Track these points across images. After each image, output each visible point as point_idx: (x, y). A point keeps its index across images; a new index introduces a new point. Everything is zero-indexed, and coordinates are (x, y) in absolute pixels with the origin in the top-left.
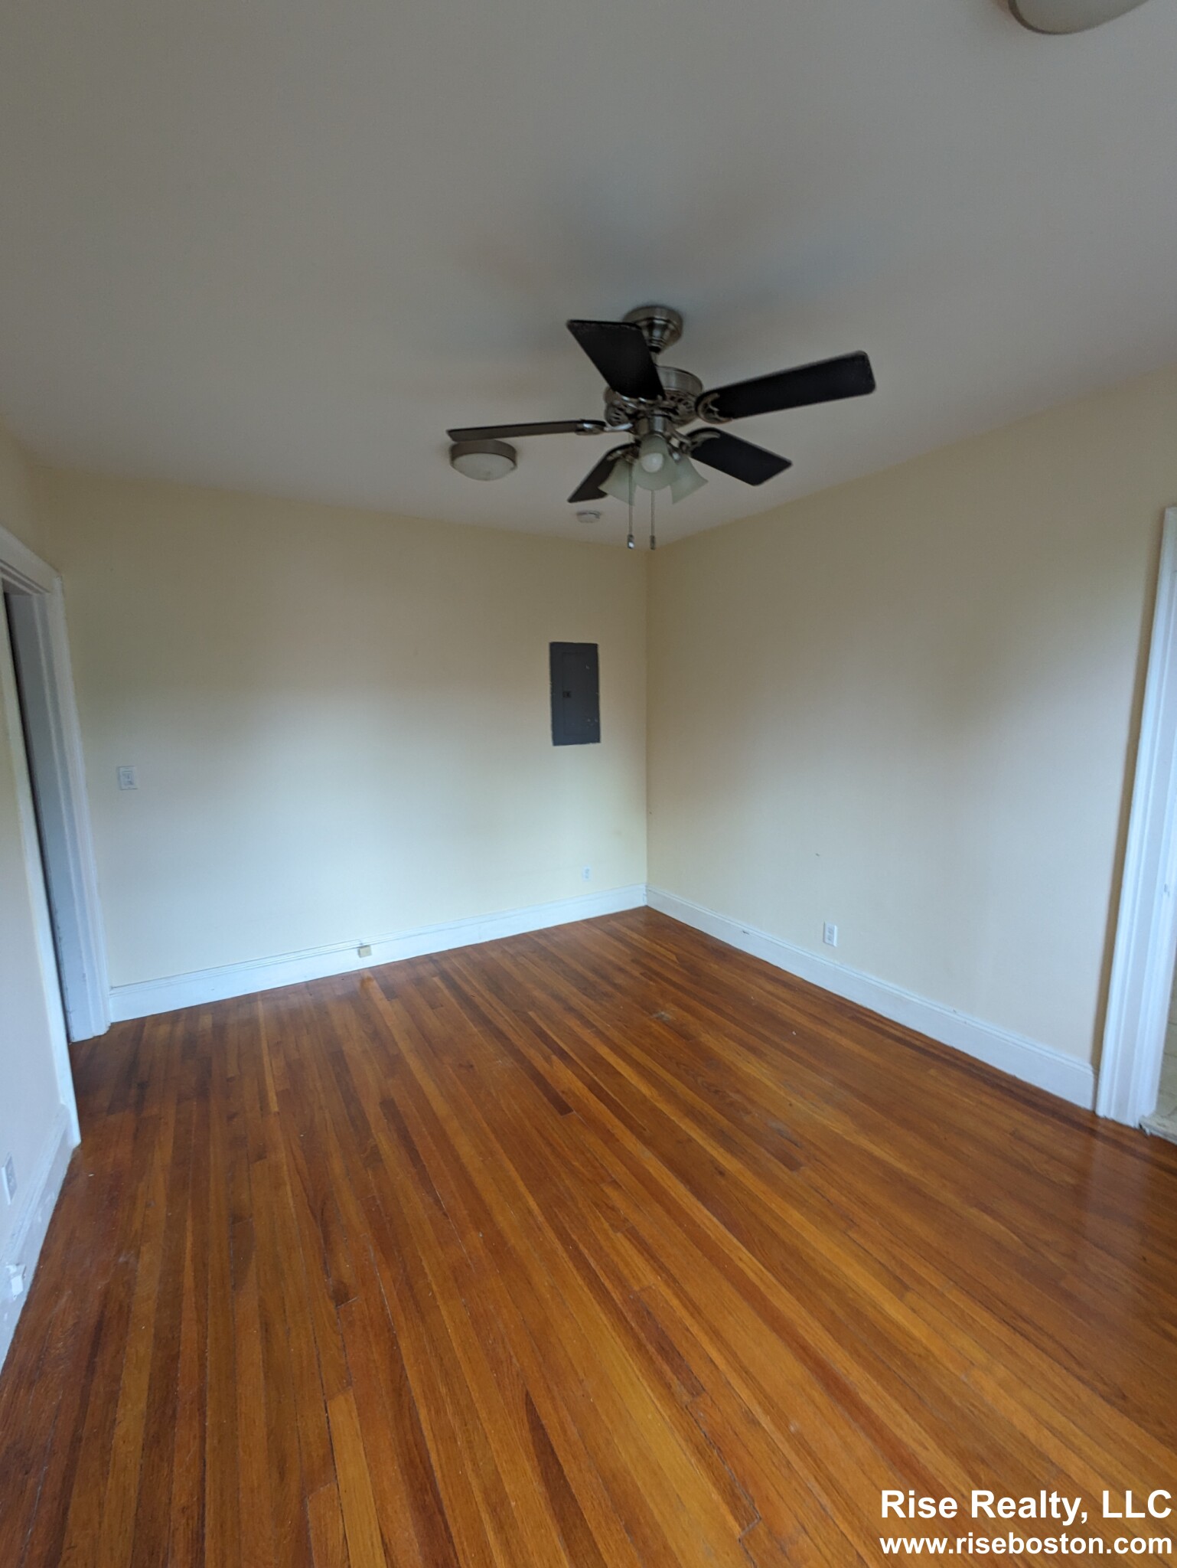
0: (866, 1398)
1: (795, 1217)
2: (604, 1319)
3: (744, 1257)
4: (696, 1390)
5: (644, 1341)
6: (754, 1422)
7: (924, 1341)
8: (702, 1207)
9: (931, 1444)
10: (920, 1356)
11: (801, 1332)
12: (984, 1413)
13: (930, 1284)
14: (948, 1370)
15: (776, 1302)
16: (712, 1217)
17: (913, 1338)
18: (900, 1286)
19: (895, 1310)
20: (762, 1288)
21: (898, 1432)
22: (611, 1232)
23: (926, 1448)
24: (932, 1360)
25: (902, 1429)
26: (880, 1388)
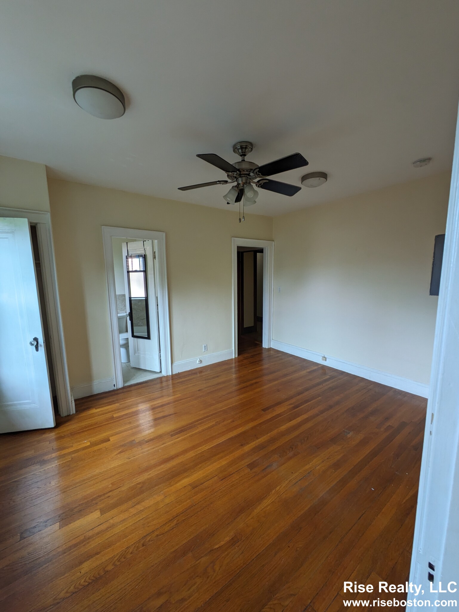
0: (162, 466)
1: (224, 462)
2: (191, 422)
3: (206, 447)
4: (172, 436)
5: (184, 428)
6: (163, 444)
7: (175, 486)
8: (225, 440)
9: (149, 477)
10: (170, 483)
11: (182, 456)
12: (152, 493)
13: (195, 496)
14: (165, 489)
15: (191, 452)
16: (222, 441)
17: (176, 483)
18: (194, 486)
19: (186, 481)
20: (196, 450)
21: (153, 470)
22: (216, 421)
23: (148, 475)
24: (169, 486)
25: (154, 471)
26: (164, 470)
